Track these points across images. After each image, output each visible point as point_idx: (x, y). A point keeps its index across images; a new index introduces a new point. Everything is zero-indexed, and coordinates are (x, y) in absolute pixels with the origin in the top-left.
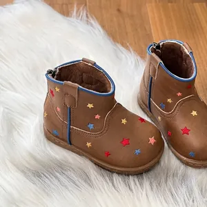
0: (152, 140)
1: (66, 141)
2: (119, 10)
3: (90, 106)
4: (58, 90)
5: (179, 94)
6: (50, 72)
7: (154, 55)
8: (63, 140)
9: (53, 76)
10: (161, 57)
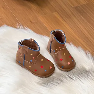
0: (51, 67)
1: (23, 65)
2: (31, 22)
3: (31, 54)
4: (21, 48)
5: (60, 48)
6: (19, 42)
7: (53, 35)
8: (22, 64)
9: (20, 44)
10: (55, 36)
